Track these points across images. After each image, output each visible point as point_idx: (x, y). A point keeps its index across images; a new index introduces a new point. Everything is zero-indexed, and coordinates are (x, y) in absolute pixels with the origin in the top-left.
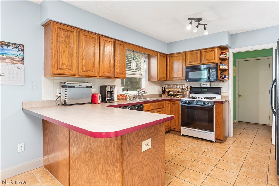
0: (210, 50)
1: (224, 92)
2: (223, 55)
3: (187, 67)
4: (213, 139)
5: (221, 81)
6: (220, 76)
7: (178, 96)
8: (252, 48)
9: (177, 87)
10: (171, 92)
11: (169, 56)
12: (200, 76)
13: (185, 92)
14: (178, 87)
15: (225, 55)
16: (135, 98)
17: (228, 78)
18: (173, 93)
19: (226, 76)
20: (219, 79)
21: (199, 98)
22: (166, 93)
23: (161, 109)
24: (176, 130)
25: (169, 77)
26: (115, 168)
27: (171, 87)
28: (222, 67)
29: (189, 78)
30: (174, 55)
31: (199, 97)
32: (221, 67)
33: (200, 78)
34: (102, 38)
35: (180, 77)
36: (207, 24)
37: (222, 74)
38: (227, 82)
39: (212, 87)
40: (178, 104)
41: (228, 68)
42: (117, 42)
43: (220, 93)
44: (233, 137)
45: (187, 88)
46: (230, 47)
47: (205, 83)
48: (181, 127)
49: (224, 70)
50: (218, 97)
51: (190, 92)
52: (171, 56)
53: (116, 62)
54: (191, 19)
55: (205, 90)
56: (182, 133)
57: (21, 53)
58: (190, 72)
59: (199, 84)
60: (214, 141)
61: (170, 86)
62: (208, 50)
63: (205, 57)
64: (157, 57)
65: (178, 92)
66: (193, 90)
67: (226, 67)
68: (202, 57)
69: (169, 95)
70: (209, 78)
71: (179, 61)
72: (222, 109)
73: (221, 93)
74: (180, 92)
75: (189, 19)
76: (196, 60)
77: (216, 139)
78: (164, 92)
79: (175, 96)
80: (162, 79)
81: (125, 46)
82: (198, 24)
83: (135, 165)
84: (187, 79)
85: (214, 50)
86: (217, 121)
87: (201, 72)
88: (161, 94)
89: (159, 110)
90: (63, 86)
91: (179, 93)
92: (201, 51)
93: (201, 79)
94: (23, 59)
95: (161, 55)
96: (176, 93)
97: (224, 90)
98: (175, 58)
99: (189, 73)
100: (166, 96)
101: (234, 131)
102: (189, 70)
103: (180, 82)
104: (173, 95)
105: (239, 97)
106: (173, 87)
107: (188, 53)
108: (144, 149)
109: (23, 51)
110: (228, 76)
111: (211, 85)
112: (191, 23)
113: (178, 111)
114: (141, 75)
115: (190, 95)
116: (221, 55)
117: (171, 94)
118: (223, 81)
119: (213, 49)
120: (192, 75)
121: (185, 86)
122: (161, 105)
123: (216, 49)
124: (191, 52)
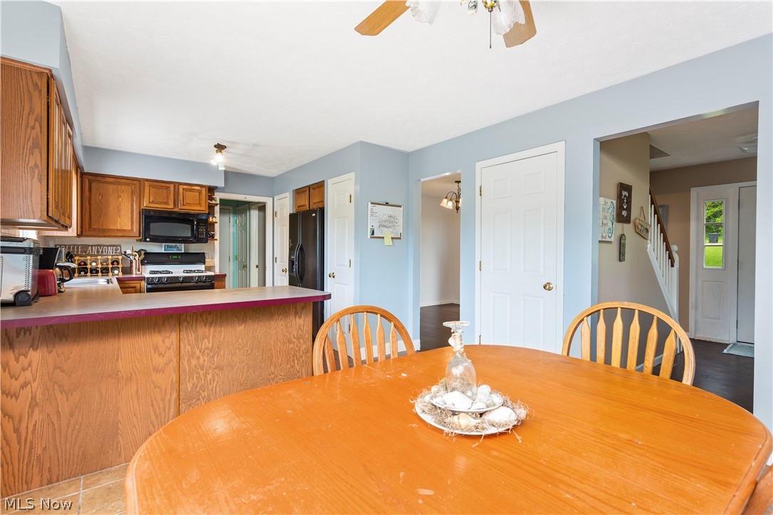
0: (193, 187)
3: (144, 212)
8: (246, 198)
10: (94, 264)
25: (89, 227)
27: (77, 252)
29: (153, 234)
30: (107, 178)
35: (123, 230)
39: (188, 252)
47: (174, 245)
55: (175, 257)
68: (178, 197)
70: (196, 236)
71: (121, 195)
73: (206, 262)
76: (166, 201)
84: (146, 235)
85: (201, 190)
99: (156, 225)
106: (86, 252)
107: (144, 183)
117: (92, 268)
119: (199, 187)
123: (204, 189)
124: (155, 184)
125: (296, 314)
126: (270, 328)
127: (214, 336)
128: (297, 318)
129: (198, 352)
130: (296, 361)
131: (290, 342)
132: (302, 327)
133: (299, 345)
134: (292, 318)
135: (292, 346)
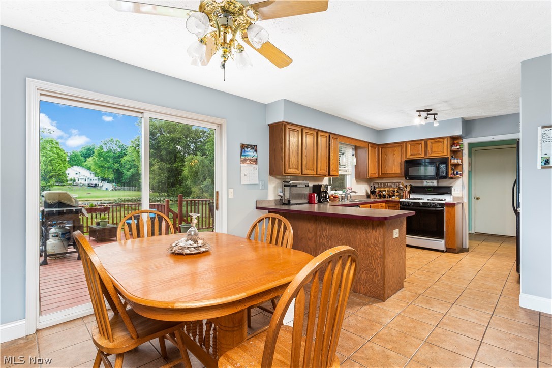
0: (438, 140)
1: (456, 192)
2: (455, 146)
3: (407, 162)
4: (443, 248)
5: (452, 178)
6: (450, 172)
7: (394, 197)
8: (493, 138)
10: (384, 193)
11: (381, 146)
13: (403, 192)
14: (392, 186)
15: (458, 147)
16: (343, 199)
17: (461, 175)
18: (386, 194)
19: (459, 173)
20: (450, 176)
21: (422, 199)
22: (376, 194)
25: (381, 173)
26: (377, 248)
27: (382, 186)
29: (410, 169)
30: (389, 145)
32: (453, 161)
34: (320, 133)
35: (396, 173)
36: (437, 114)
37: (453, 170)
38: (461, 180)
39: (440, 186)
41: (462, 162)
42: (331, 136)
45: (406, 186)
47: (431, 181)
49: (456, 166)
50: (448, 199)
51: (410, 193)
52: (385, 147)
53: (331, 158)
54: (420, 111)
55: (430, 189)
57: (255, 153)
59: (422, 182)
60: (445, 251)
61: (380, 184)
62: (435, 140)
63: (431, 149)
64: (367, 149)
65: (394, 191)
66: (414, 190)
67: (459, 161)
68: (427, 149)
69: (380, 196)
70: (437, 174)
72: (455, 212)
73: (452, 194)
74: (397, 193)
75: (417, 111)
76: (419, 153)
77: (447, 248)
78: (373, 193)
79: (390, 197)
81: (338, 140)
82: (428, 114)
83: (390, 247)
84: (407, 176)
85: (443, 141)
86: (448, 226)
88: (370, 195)
90: (285, 186)
91: (395, 194)
92: (426, 141)
94: (257, 159)
95: (372, 145)
96: (390, 194)
97: (456, 190)
98: (390, 149)
100: (376, 198)
102: (410, 165)
103: (395, 180)
104: (386, 196)
105: (476, 200)
106: (385, 186)
107: (408, 144)
108: (395, 237)
109: (256, 151)
110: (461, 173)
111: (438, 183)
112: (420, 116)
114: (346, 171)
116: (452, 146)
117: (383, 195)
118: (455, 179)
119: (442, 139)
120: (413, 171)
121: (403, 185)
123: (446, 139)
124: (413, 143)
125: (373, 228)
126: (356, 233)
127: (329, 230)
128: (374, 231)
129: (322, 236)
130: (373, 261)
131: (369, 246)
132: (377, 238)
133: (375, 250)
134: (370, 230)
135: (370, 249)
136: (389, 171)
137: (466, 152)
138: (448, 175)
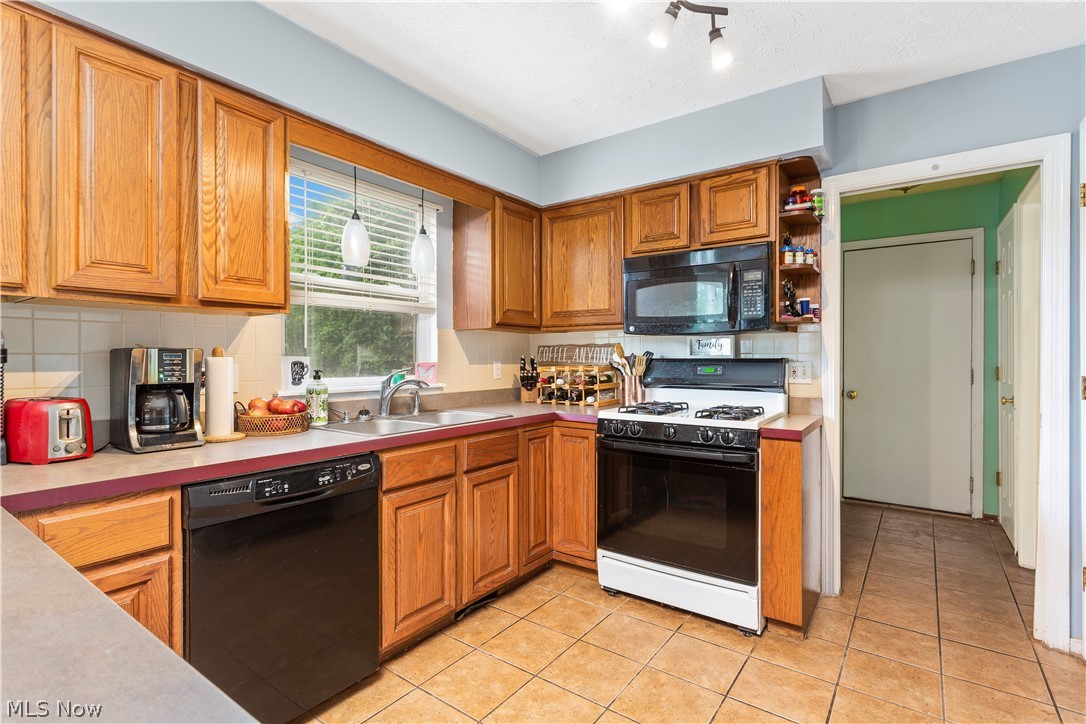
0: (735, 176)
1: (799, 380)
2: (796, 202)
3: (631, 265)
4: (753, 622)
5: (785, 327)
6: (783, 303)
7: (590, 399)
8: (935, 167)
9: (587, 358)
10: (559, 382)
11: (551, 215)
12: (687, 303)
13: (623, 381)
14: (592, 358)
16: (366, 412)
17: (817, 313)
18: (567, 387)
19: (812, 306)
20: (780, 317)
21: (682, 407)
22: (539, 385)
23: (500, 467)
24: (580, 562)
25: (552, 309)
27: (562, 358)
28: (794, 259)
29: (639, 315)
30: (574, 209)
31: (684, 406)
32: (788, 259)
33: (688, 314)
35: (597, 310)
36: (724, 12)
37: (790, 295)
39: (743, 356)
40: (587, 438)
41: (819, 264)
43: (783, 387)
44: (842, 591)
45: (631, 361)
46: (831, 164)
47: (713, 340)
48: (600, 552)
49: (802, 278)
50: (772, 404)
51: (644, 381)
52: (561, 214)
55: (709, 370)
56: (605, 580)
58: (642, 285)
59: (686, 342)
60: (759, 633)
61: (558, 352)
62: (725, 179)
63: (712, 213)
64: (488, 215)
65: (592, 380)
66: (657, 371)
67: (811, 260)
68: (699, 215)
69: (550, 396)
70: (732, 312)
71: (594, 236)
74: (601, 382)
76: (670, 230)
77: (767, 620)
78: (529, 382)
79: (579, 398)
80: (517, 322)
84: (632, 320)
85: (755, 180)
86: (773, 529)
87: (695, 287)
88: (519, 389)
89: (485, 472)
91: (596, 387)
92: (693, 184)
93: (693, 320)
95: (512, 205)
96: (581, 387)
97: (799, 371)
98: (578, 223)
99: (641, 293)
100: (539, 401)
101: (844, 562)
102: (641, 276)
103: (601, 337)
104: (567, 394)
105: (847, 400)
106: (571, 358)
110: (817, 306)
111: (737, 347)
113: (586, 473)
115: (643, 393)
116: (785, 201)
117: (560, 389)
118: (796, 329)
119: (751, 172)
120: (651, 301)
121: (622, 355)
122: (497, 447)
123: (764, 171)
124: (650, 194)
136: (578, 305)
137: (832, 224)
138: (774, 313)
